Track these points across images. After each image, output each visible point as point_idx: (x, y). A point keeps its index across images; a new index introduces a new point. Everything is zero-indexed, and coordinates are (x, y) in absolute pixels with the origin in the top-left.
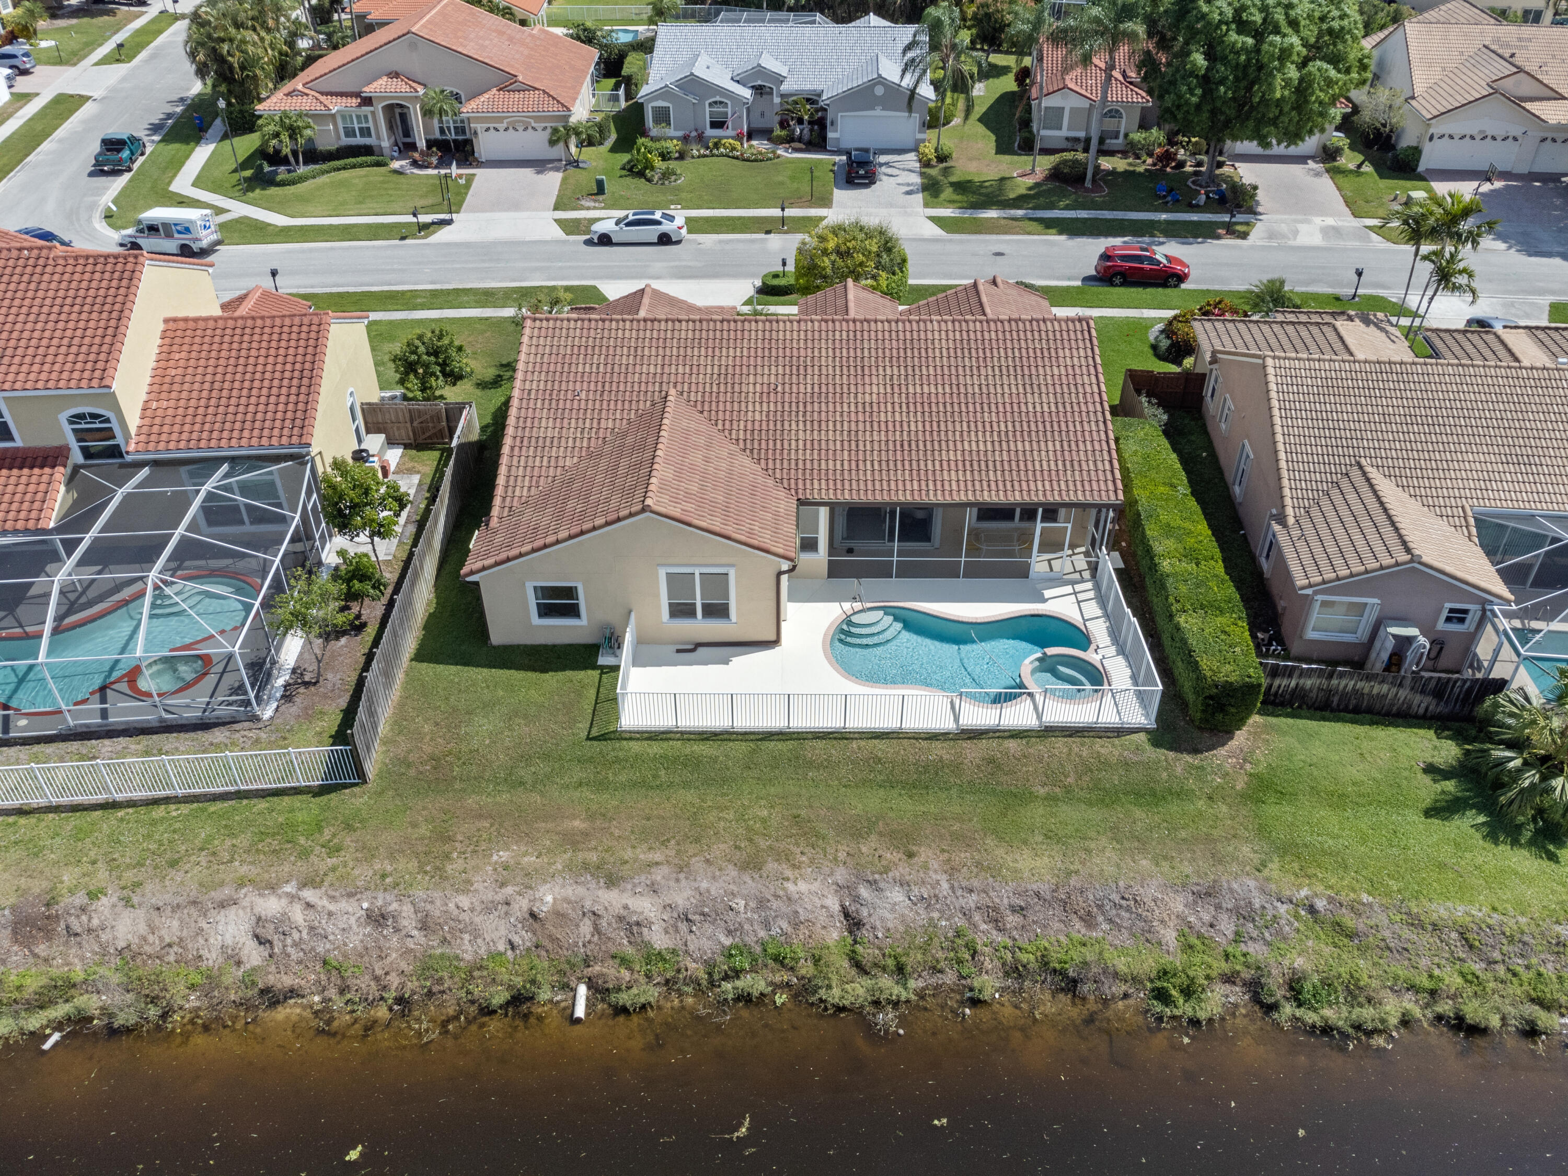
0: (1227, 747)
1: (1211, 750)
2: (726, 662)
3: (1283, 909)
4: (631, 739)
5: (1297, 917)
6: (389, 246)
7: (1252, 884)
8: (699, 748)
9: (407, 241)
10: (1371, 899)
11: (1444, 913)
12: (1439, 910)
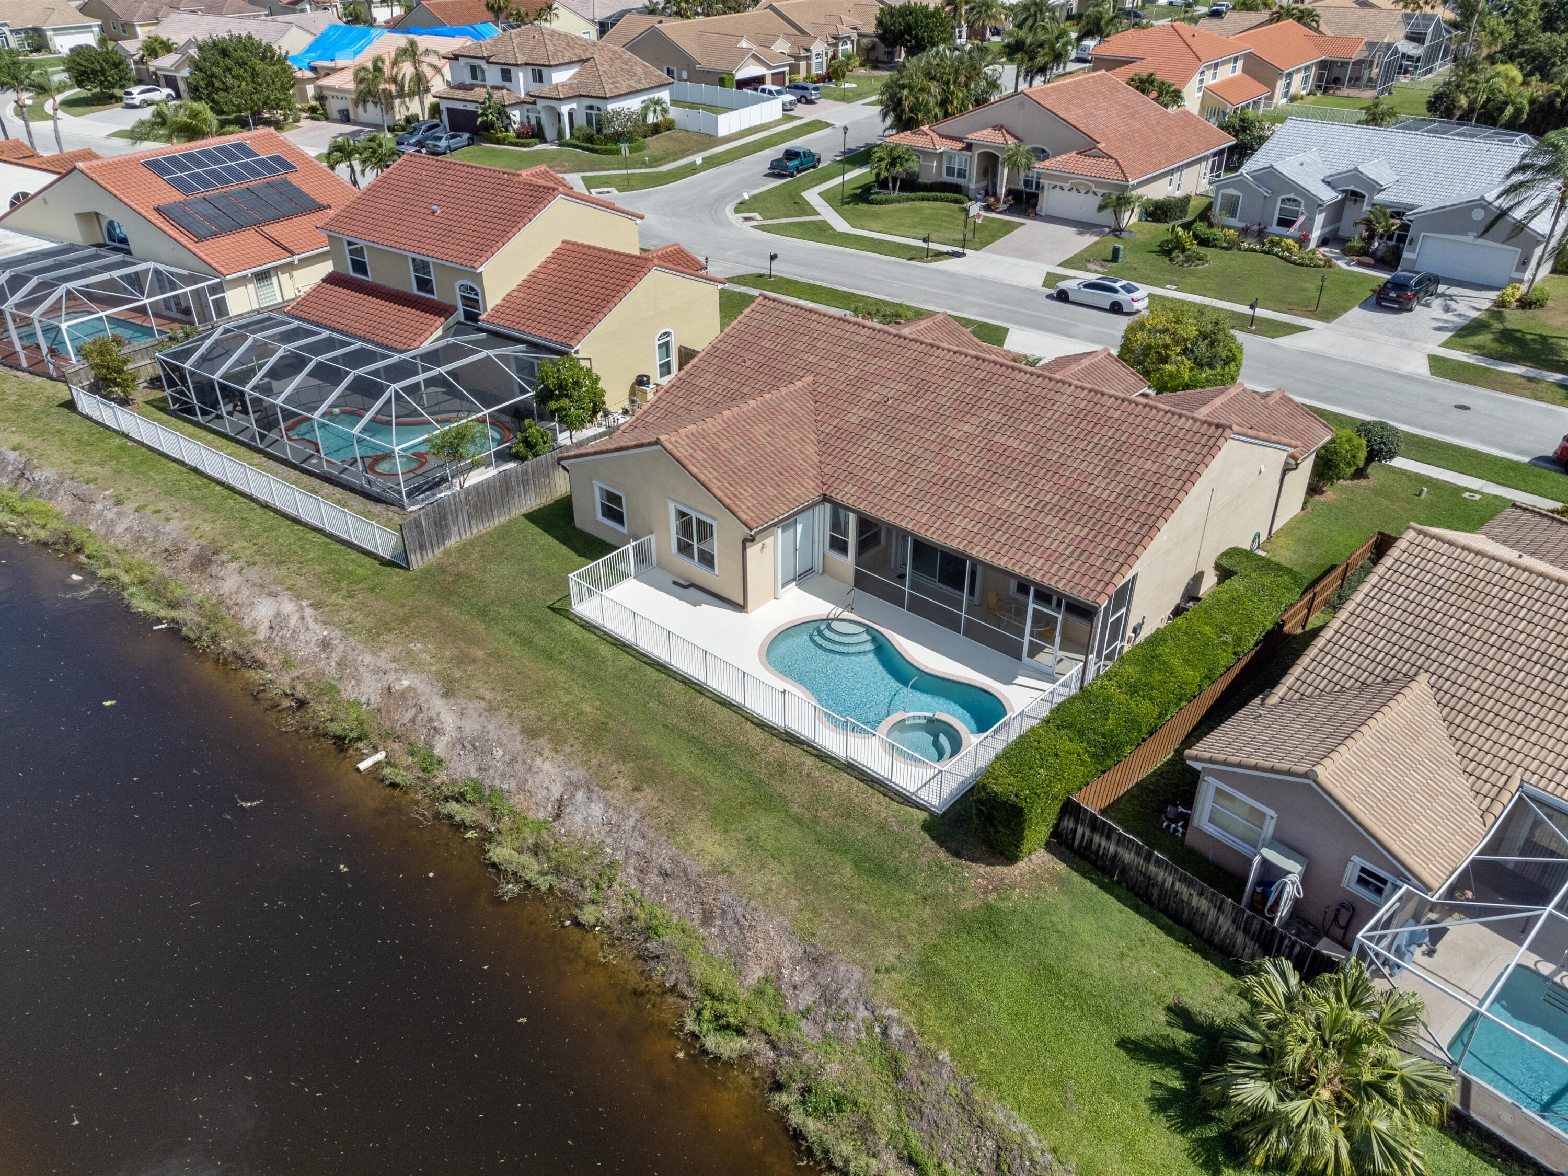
0: (988, 869)
1: (972, 861)
2: (695, 604)
3: (862, 1013)
4: (572, 620)
5: (869, 1029)
6: (895, 263)
7: (857, 975)
8: (605, 650)
9: (913, 262)
10: (947, 1059)
11: (1000, 1117)
12: (998, 1114)
